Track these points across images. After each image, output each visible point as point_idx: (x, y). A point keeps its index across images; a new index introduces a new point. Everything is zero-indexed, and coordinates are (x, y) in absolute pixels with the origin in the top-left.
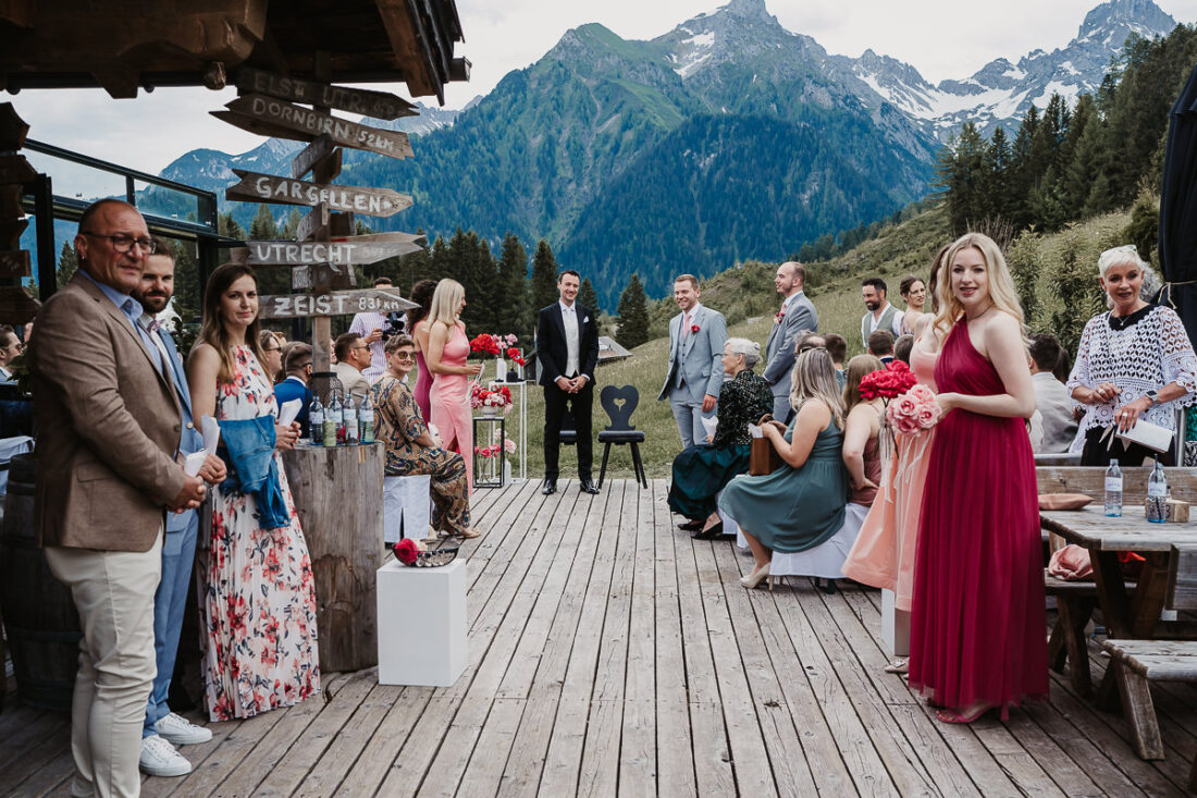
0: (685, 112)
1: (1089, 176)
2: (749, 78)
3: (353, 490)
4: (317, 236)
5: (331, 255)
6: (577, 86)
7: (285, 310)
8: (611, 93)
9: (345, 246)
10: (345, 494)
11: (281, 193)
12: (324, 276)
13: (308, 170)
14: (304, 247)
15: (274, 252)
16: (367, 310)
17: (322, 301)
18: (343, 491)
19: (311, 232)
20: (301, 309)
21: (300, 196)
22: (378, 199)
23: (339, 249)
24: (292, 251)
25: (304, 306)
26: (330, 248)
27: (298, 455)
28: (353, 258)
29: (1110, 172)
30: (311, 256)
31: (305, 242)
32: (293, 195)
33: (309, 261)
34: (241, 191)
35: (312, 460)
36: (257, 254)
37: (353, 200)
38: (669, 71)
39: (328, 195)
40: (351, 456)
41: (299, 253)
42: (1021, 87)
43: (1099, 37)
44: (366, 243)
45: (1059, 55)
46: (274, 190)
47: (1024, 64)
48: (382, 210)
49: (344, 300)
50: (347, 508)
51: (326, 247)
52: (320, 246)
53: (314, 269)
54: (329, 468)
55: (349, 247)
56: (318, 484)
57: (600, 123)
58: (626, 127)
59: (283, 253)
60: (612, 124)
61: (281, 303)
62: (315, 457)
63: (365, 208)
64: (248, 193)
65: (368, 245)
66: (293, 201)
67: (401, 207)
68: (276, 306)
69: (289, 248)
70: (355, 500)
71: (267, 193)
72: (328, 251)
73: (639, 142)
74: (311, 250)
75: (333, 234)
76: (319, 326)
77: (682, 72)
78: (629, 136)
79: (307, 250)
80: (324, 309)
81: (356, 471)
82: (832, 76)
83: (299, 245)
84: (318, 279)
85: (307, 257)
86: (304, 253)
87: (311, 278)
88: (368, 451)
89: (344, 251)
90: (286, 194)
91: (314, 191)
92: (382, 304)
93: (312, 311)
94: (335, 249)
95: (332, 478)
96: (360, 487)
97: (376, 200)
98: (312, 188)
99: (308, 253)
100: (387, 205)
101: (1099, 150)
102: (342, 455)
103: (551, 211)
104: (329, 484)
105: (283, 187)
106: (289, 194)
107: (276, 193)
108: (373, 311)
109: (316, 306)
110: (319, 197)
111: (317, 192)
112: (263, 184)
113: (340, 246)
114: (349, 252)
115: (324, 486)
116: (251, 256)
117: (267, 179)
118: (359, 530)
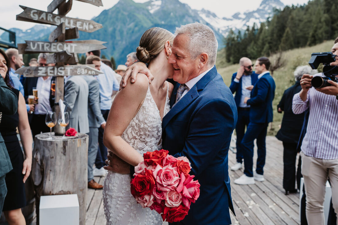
0: (152, 22)
1: (263, 44)
2: (170, 14)
3: (74, 159)
4: (59, 39)
5: (65, 49)
6: (123, 14)
7: (43, 73)
8: (132, 17)
9: (72, 44)
10: (71, 162)
11: (43, 18)
12: (63, 57)
13: (55, 9)
14: (53, 44)
15: (38, 46)
16: (81, 74)
17: (61, 69)
18: (70, 160)
19: (56, 37)
20: (51, 73)
21: (51, 20)
22: (88, 24)
23: (69, 46)
24: (47, 46)
25: (52, 71)
26: (65, 45)
27: (49, 144)
28: (75, 50)
29: (269, 43)
30: (56, 49)
31: (53, 42)
32: (48, 20)
33: (55, 51)
34: (23, 16)
35: (55, 146)
36: (30, 46)
37: (76, 24)
38: (148, 11)
39: (65, 20)
40: (74, 144)
41: (50, 47)
42: (244, 19)
43: (265, 7)
44: (81, 44)
45: (254, 12)
46: (39, 16)
47: (245, 14)
48: (89, 29)
49: (71, 69)
50: (72, 168)
51: (63, 45)
52: (60, 44)
53: (58, 55)
54: (63, 150)
55: (74, 45)
56: (58, 157)
57: (129, 24)
58: (136, 26)
59: (43, 47)
60: (132, 25)
61: (41, 70)
62: (57, 145)
63: (81, 28)
64: (27, 17)
65: (82, 45)
66: (48, 22)
67: (98, 28)
68: (39, 71)
69: (45, 44)
70: (75, 164)
71: (36, 18)
72: (64, 47)
73: (139, 30)
74: (56, 46)
75: (66, 39)
76: (58, 81)
77: (152, 12)
78: (137, 29)
79: (54, 45)
80: (61, 73)
81: (76, 151)
82: (193, 14)
83: (50, 43)
84: (60, 59)
85: (54, 49)
86: (53, 47)
87: (56, 59)
88: (82, 141)
89: (71, 47)
90: (45, 19)
91: (58, 18)
92: (88, 72)
93: (56, 74)
94: (67, 46)
95: (64, 154)
96: (78, 159)
97: (86, 24)
98: (57, 17)
99: (55, 47)
100: (91, 27)
101: (266, 37)
102: (70, 143)
103: (114, 49)
104: (63, 157)
105: (43, 16)
106: (47, 19)
107: (41, 18)
108: (83, 75)
109: (58, 72)
110: (60, 21)
111: (59, 19)
112: (34, 13)
113: (69, 44)
114: (73, 48)
115: (61, 158)
116: (27, 47)
117: (36, 11)
118: (77, 178)
